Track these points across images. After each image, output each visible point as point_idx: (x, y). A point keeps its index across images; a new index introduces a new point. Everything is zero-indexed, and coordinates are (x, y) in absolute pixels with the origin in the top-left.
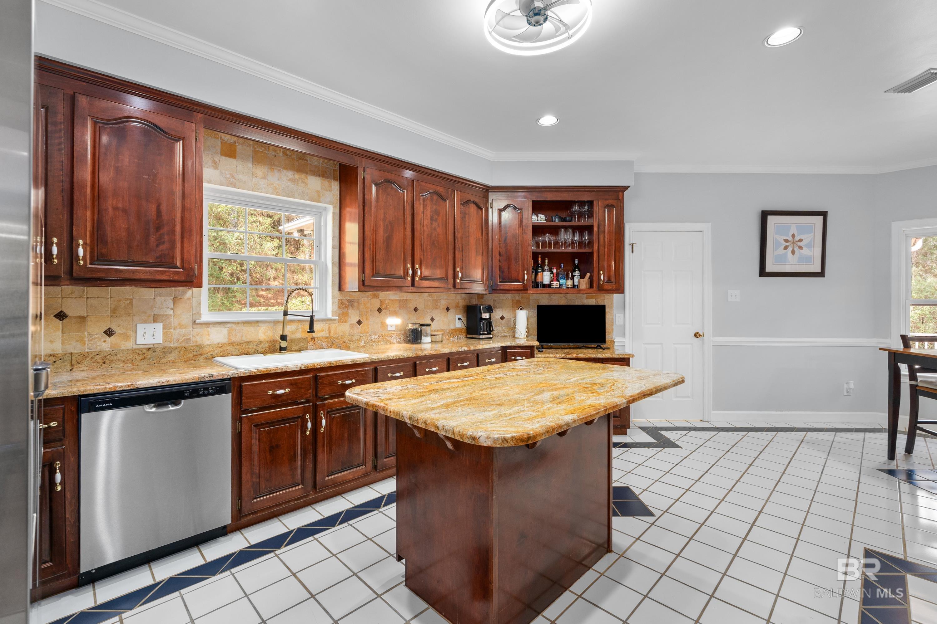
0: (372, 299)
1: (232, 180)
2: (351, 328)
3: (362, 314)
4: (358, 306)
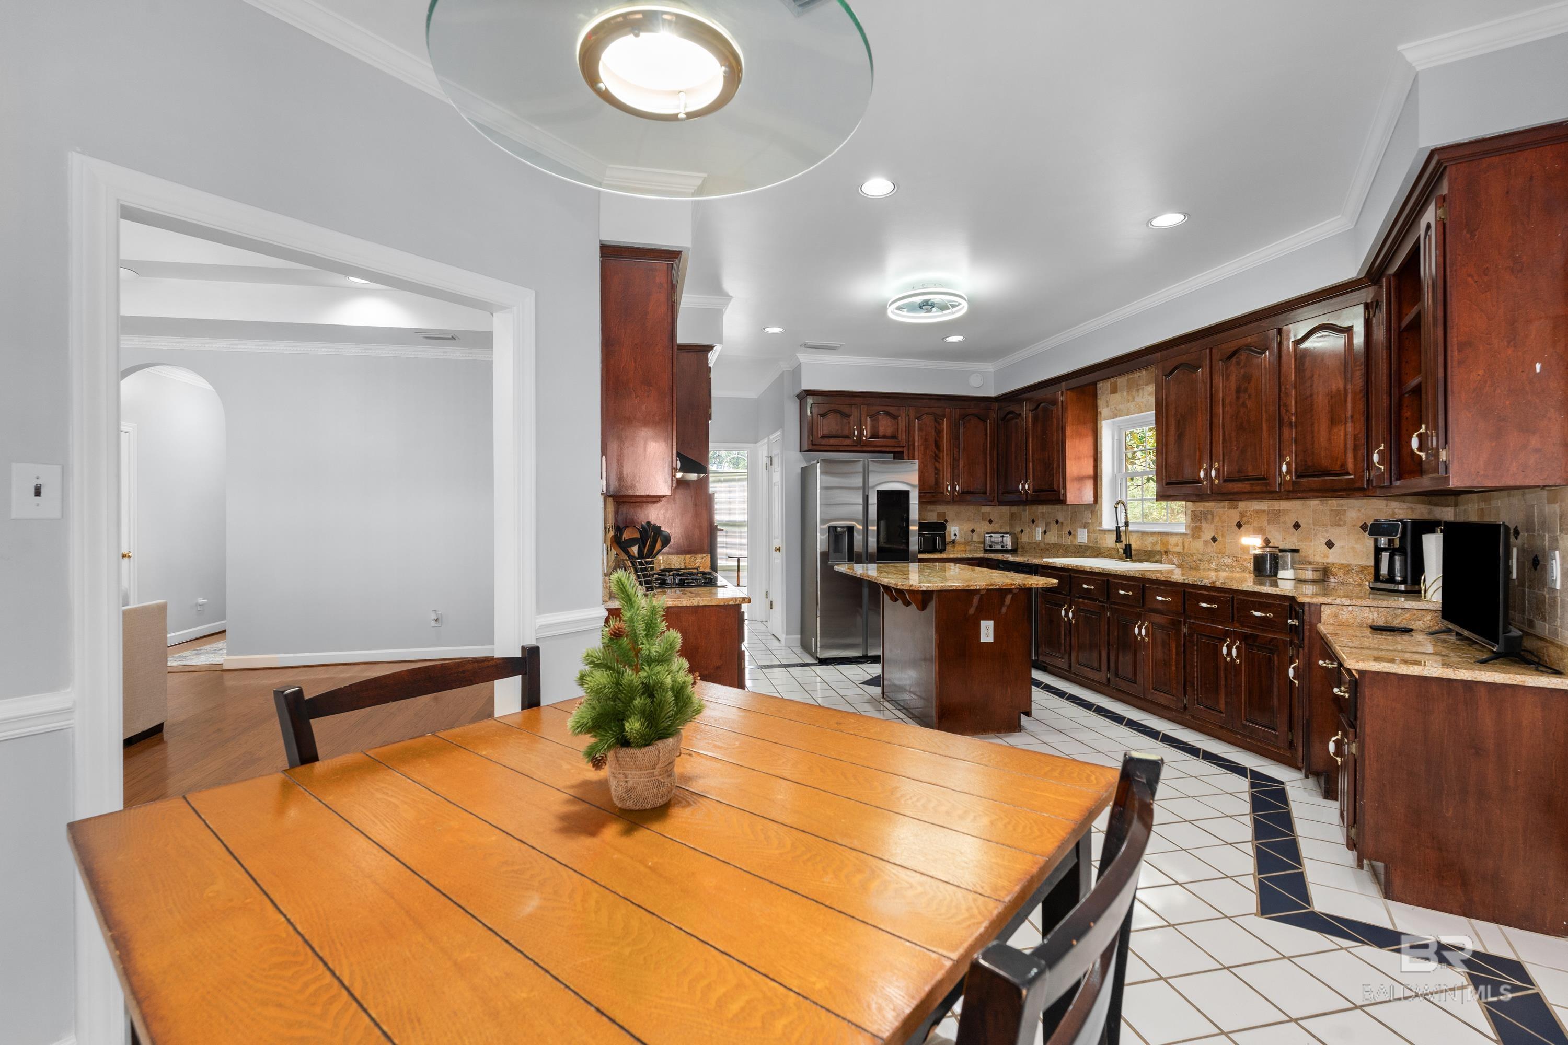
0: (1228, 509)
1: (1116, 412)
2: (1205, 546)
3: (1217, 529)
4: (1213, 519)
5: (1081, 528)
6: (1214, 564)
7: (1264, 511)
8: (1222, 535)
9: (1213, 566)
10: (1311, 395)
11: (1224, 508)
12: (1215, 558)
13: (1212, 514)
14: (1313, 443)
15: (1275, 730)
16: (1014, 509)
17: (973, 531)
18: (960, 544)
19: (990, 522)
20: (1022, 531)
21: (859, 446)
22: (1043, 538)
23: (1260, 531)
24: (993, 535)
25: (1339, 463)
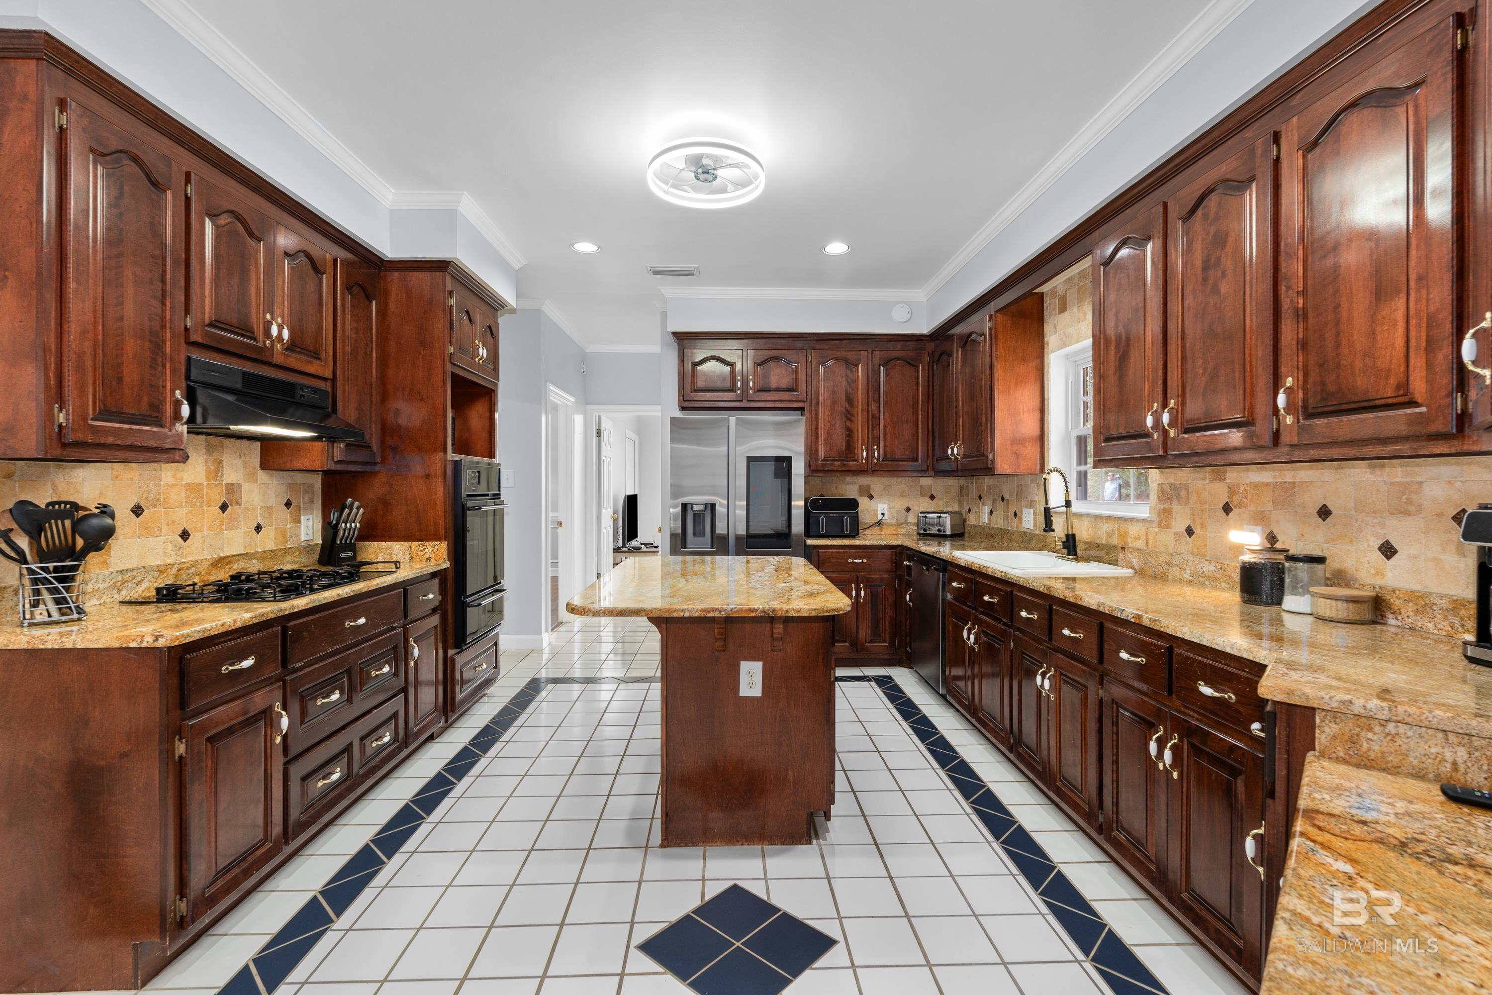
0: (1211, 482)
2: (1176, 541)
3: (1193, 515)
4: (1188, 498)
5: (1027, 507)
6: (1188, 572)
7: (1267, 485)
8: (1202, 524)
9: (1187, 575)
11: (1204, 479)
12: (1190, 563)
13: (1187, 490)
14: (1338, 345)
16: (962, 481)
17: (908, 510)
18: (889, 526)
19: (932, 497)
20: (970, 510)
21: (745, 401)
22: (990, 520)
23: (1259, 519)
24: (928, 515)
25: (1393, 381)
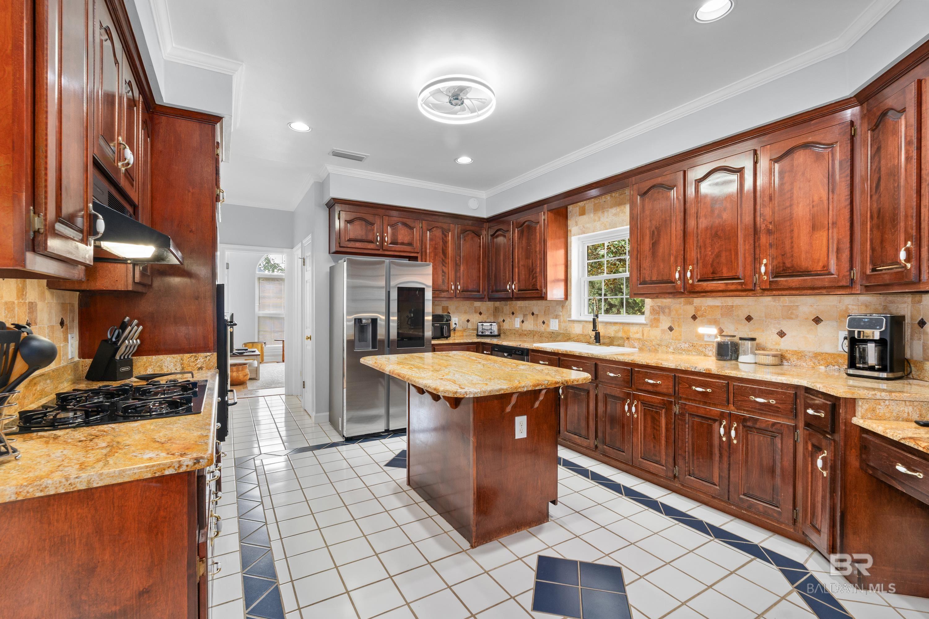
0: (684, 305)
1: (584, 229)
2: (662, 334)
3: (673, 321)
4: (670, 313)
5: (553, 318)
6: (672, 348)
7: (718, 306)
8: (679, 325)
9: (671, 350)
10: (791, 205)
11: (680, 303)
12: (673, 344)
13: (669, 308)
14: (792, 247)
15: (777, 507)
16: (497, 304)
17: (468, 321)
18: (459, 331)
19: (480, 314)
20: (504, 321)
21: (381, 250)
22: (521, 326)
23: (714, 322)
24: (484, 324)
25: (821, 264)
